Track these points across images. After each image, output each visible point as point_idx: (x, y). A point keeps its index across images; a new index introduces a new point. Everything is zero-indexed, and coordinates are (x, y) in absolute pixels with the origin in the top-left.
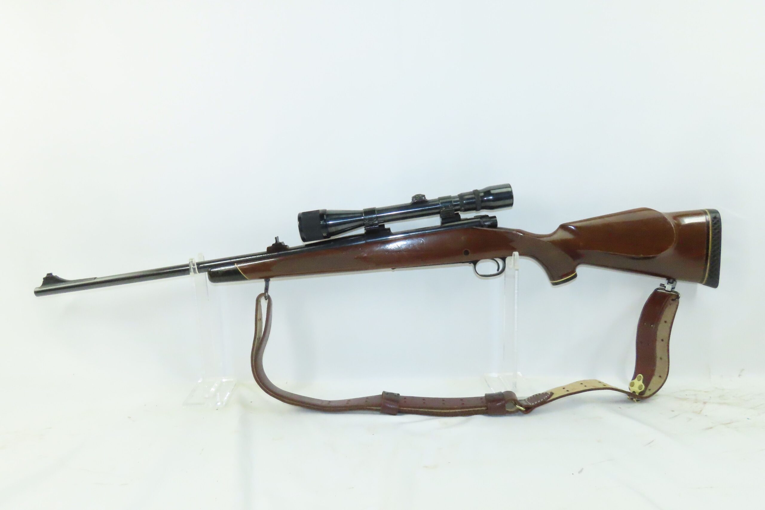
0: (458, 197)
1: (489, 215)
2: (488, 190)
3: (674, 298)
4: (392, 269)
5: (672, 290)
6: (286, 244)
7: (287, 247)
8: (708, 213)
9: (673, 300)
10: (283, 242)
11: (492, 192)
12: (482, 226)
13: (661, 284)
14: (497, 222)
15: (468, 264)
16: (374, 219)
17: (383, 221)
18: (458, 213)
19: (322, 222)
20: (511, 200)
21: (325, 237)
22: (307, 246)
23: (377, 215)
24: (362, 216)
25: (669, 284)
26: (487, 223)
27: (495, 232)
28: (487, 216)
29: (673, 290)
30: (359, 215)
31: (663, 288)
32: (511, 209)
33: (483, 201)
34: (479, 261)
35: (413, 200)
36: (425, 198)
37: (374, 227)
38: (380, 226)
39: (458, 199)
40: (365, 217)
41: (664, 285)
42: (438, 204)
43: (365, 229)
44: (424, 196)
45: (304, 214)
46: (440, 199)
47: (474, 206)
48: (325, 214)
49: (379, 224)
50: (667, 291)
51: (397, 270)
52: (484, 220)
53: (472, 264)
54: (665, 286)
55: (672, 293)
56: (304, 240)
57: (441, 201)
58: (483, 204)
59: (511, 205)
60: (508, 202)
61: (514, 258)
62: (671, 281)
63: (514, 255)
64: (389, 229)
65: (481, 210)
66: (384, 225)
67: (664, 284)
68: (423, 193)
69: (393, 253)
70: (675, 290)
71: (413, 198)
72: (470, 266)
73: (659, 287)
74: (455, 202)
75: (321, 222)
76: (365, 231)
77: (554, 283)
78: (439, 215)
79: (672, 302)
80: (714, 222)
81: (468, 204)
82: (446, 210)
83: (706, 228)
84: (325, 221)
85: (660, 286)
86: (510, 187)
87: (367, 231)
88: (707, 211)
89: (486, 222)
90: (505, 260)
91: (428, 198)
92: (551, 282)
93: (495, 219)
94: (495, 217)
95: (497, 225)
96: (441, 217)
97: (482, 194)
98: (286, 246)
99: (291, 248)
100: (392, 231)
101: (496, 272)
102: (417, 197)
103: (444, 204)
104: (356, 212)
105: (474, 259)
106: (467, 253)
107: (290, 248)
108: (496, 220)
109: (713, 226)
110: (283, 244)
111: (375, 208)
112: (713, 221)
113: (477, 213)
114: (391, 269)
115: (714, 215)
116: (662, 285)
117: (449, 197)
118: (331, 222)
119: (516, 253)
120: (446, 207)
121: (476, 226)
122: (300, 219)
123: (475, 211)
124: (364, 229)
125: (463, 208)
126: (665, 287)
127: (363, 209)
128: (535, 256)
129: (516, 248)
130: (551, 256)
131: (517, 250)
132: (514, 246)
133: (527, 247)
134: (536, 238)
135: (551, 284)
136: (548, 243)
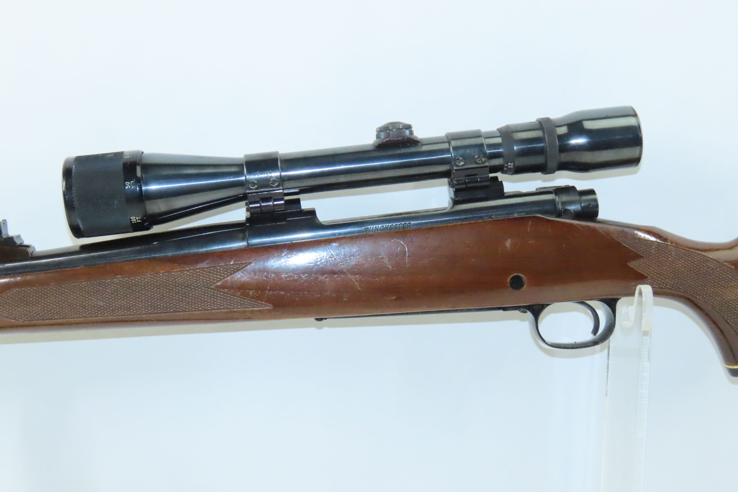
0: (499, 134)
1: (576, 186)
2: (579, 119)
4: (317, 319)
6: (26, 243)
7: (30, 250)
10: (19, 237)
11: (588, 125)
12: (559, 215)
14: (597, 206)
15: (517, 312)
16: (274, 181)
17: (296, 190)
18: (496, 178)
19: (129, 186)
20: (638, 148)
21: (136, 227)
22: (85, 248)
23: (283, 174)
24: (241, 173)
26: (572, 208)
27: (594, 230)
28: (573, 188)
30: (234, 169)
32: (635, 173)
33: (564, 149)
34: (548, 305)
35: (378, 136)
36: (411, 133)
37: (271, 203)
38: (288, 202)
39: (499, 140)
40: (248, 177)
42: (447, 151)
43: (248, 210)
44: (408, 127)
45: (80, 160)
46: (451, 138)
47: (538, 160)
48: (139, 165)
49: (287, 198)
51: (330, 326)
52: (565, 198)
53: (529, 315)
56: (77, 232)
57: (454, 143)
58: (565, 157)
59: (635, 161)
60: (626, 153)
61: (640, 303)
63: (641, 294)
64: (312, 213)
65: (557, 173)
66: (298, 201)
68: (406, 121)
69: (321, 278)
71: (381, 130)
72: (523, 320)
74: (490, 146)
75: (127, 183)
76: (249, 213)
77: (734, 369)
78: (445, 180)
81: (523, 153)
82: (466, 167)
84: (139, 181)
86: (635, 115)
87: (252, 214)
89: (571, 203)
90: (615, 306)
91: (419, 133)
92: (731, 367)
93: (591, 197)
94: (592, 192)
95: (596, 213)
96: (451, 185)
97: (563, 130)
98: (28, 246)
99: (41, 252)
100: (322, 217)
101: (589, 337)
102: (391, 128)
103: (461, 152)
104: (223, 163)
105: (535, 300)
106: (517, 284)
107: (38, 252)
108: (596, 200)
110: (18, 242)
111: (277, 153)
113: (544, 181)
114: (312, 320)
117: (477, 135)
118: (154, 187)
119: (646, 289)
120: (465, 158)
121: (546, 213)
122: (67, 173)
123: (539, 174)
124: (244, 209)
125: (511, 165)
127: (245, 156)
128: (690, 297)
129: (646, 275)
130: (732, 301)
131: (649, 280)
132: (641, 269)
133: (674, 274)
134: (697, 252)
135: (727, 371)
136: (727, 265)
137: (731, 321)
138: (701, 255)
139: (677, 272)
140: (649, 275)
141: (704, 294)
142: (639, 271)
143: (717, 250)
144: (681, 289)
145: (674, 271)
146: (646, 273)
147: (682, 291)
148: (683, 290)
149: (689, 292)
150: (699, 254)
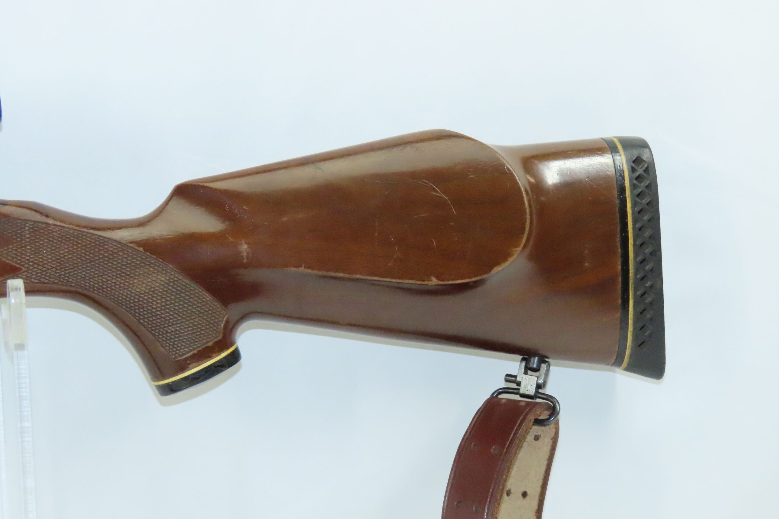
3: (544, 416)
5: (537, 392)
8: (620, 147)
9: (538, 422)
13: (508, 375)
25: (530, 372)
29: (540, 391)
31: (514, 386)
41: (515, 377)
50: (523, 396)
54: (518, 379)
55: (538, 400)
62: (534, 362)
67: (516, 374)
70: (548, 390)
73: (503, 384)
79: (536, 430)
80: (637, 174)
83: (616, 193)
85: (507, 381)
88: (616, 140)
109: (634, 187)
112: (633, 170)
115: (635, 153)
116: (510, 378)
126: (519, 384)
128: (85, 292)
129: (18, 266)
130: (143, 294)
131: (24, 272)
132: (10, 258)
133: (59, 262)
134: (91, 231)
135: (155, 388)
136: (132, 247)
137: (145, 322)
138: (97, 235)
139: (63, 259)
140: (23, 266)
141: (104, 286)
142: (7, 261)
143: (120, 228)
144: (72, 282)
145: (59, 259)
146: (19, 264)
147: (73, 285)
148: (75, 283)
149: (83, 285)
150: (94, 235)
